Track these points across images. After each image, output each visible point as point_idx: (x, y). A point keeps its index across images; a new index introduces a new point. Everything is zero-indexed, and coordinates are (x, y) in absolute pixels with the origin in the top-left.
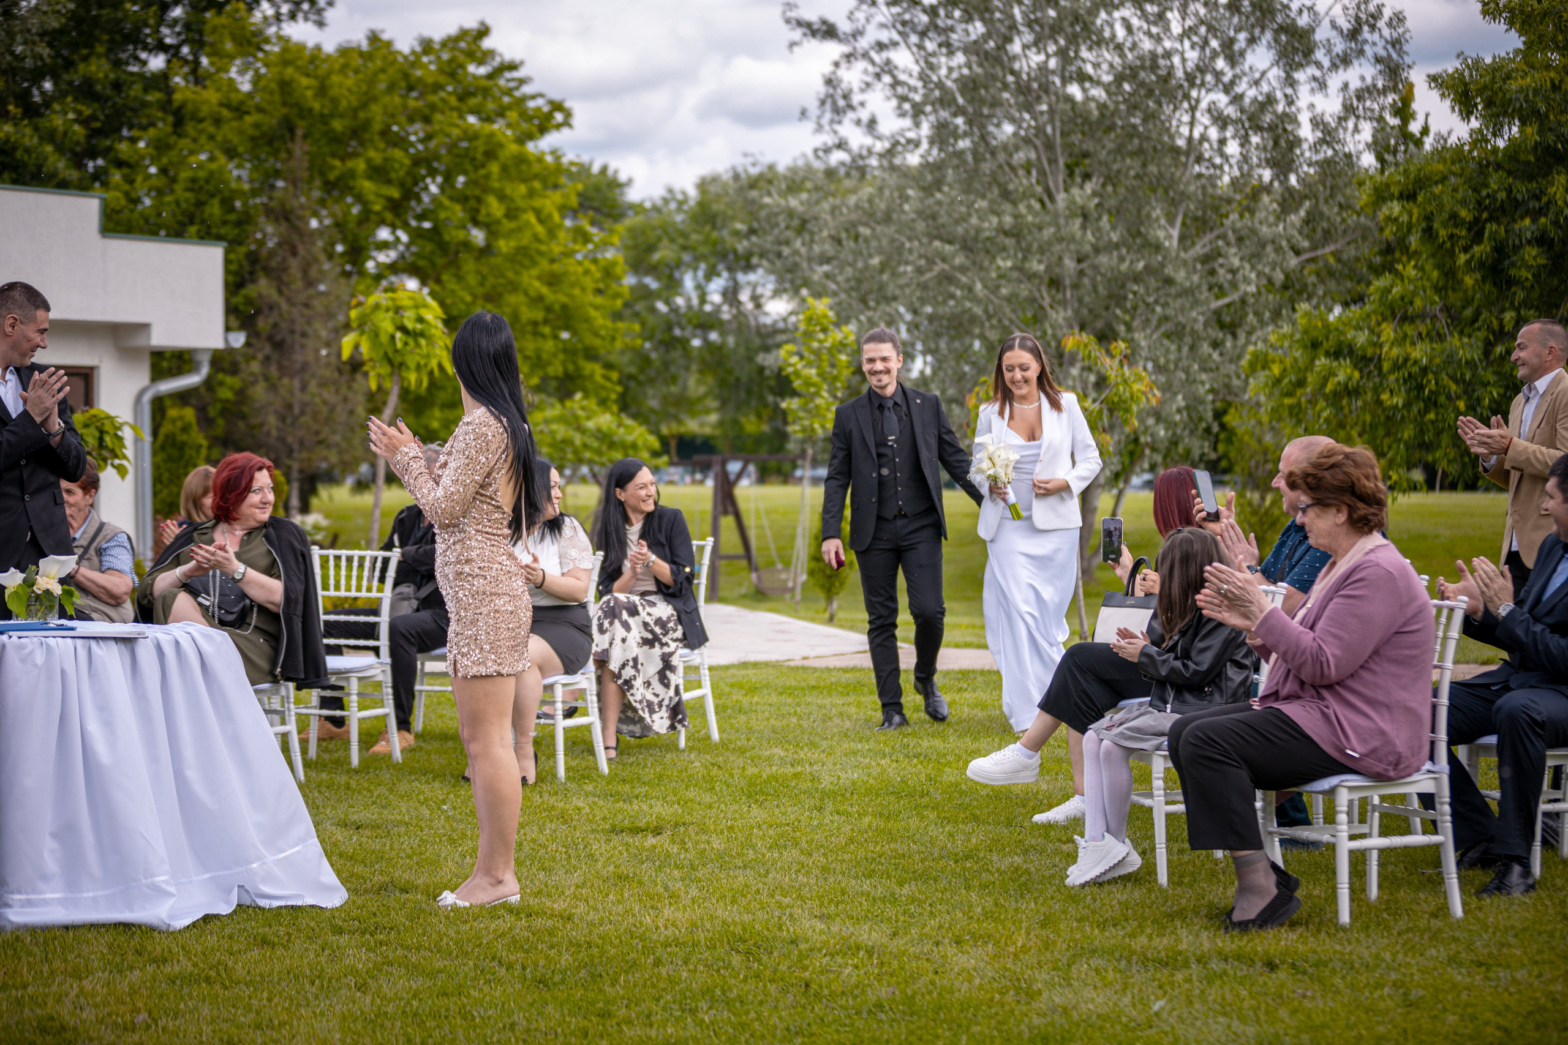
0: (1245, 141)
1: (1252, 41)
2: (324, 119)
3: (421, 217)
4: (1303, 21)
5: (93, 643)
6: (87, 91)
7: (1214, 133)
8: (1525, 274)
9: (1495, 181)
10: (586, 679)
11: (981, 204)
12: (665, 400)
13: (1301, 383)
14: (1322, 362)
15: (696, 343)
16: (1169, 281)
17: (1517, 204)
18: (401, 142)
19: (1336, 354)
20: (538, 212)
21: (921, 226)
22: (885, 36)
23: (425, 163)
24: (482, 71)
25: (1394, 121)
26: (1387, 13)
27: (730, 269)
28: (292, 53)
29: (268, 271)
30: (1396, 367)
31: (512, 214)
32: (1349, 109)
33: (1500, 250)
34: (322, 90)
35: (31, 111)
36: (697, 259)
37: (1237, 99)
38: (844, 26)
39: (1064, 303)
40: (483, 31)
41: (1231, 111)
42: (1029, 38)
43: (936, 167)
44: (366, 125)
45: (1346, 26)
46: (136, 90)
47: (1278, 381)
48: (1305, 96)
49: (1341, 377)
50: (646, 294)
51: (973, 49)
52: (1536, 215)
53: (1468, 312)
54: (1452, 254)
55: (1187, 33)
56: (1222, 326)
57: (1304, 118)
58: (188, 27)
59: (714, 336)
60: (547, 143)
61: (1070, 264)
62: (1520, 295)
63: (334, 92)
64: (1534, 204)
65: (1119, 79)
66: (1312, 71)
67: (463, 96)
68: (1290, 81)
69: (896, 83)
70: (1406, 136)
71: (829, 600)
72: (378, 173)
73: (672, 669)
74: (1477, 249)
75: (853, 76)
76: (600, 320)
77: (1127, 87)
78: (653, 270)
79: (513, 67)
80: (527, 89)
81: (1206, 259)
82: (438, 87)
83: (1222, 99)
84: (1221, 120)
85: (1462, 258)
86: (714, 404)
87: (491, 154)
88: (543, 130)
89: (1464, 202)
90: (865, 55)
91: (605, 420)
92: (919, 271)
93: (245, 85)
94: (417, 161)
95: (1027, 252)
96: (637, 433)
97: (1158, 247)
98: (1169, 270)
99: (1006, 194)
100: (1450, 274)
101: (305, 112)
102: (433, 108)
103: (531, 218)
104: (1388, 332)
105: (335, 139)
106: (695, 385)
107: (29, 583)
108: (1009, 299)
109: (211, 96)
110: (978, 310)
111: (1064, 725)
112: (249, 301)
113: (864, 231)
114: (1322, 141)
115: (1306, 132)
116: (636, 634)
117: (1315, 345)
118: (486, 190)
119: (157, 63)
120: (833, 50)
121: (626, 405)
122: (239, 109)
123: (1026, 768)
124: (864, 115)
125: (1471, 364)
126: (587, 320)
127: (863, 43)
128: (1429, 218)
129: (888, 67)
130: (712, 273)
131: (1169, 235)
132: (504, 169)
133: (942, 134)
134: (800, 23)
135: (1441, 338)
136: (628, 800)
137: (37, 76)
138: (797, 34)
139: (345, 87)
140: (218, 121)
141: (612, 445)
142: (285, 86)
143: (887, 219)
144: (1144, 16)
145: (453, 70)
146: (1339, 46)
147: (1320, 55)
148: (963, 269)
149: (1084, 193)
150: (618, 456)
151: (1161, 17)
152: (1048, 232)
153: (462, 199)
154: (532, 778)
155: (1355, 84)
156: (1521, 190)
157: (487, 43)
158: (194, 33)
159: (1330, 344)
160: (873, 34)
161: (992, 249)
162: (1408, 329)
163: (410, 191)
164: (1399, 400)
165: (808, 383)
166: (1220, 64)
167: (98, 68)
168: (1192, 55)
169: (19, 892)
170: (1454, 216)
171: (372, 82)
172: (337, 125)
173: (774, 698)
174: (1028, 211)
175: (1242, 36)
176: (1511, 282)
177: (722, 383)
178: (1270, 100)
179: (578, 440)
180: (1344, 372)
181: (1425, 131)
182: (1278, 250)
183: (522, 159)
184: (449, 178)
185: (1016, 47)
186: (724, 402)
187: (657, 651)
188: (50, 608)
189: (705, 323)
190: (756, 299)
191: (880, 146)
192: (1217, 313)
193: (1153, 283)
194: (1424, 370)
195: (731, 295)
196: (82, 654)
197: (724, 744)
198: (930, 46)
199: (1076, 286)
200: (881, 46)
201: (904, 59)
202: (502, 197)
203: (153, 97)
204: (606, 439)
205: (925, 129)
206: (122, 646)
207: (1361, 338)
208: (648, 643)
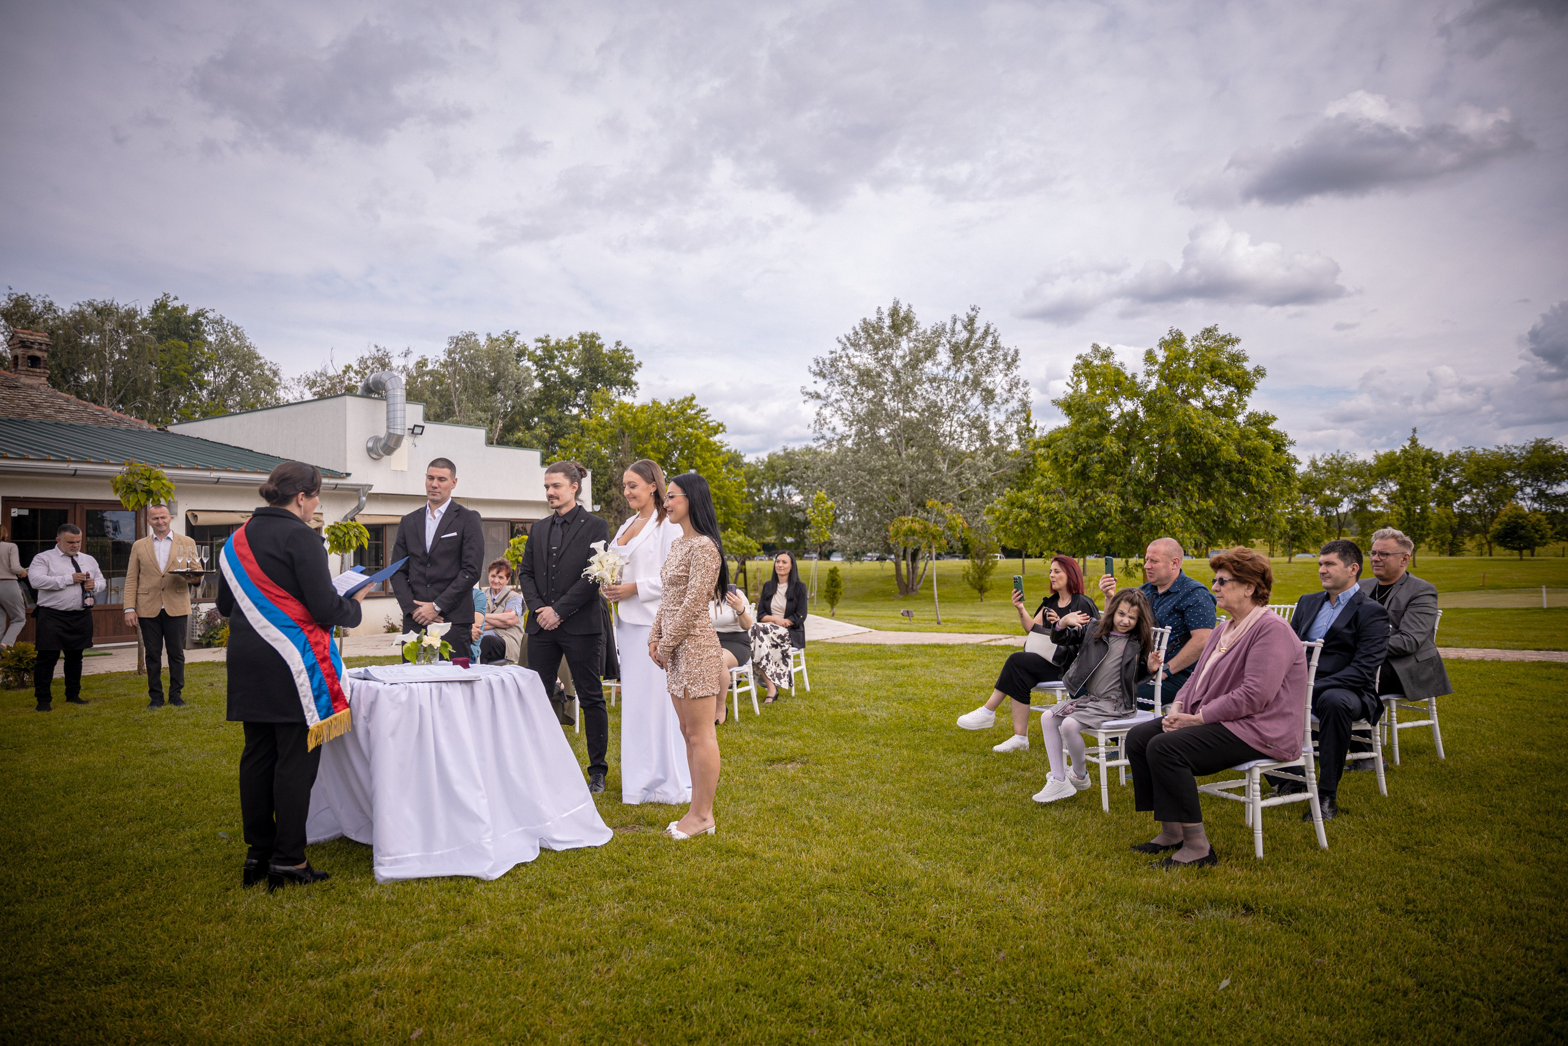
0: (970, 431)
1: (973, 394)
2: (636, 430)
3: (672, 465)
4: (991, 387)
5: (444, 685)
6: (549, 420)
7: (959, 430)
8: (1095, 474)
9: (1081, 439)
10: (748, 668)
11: (875, 457)
12: (758, 531)
13: (1007, 519)
14: (1016, 510)
15: (769, 511)
16: (944, 484)
17: (1090, 448)
18: (664, 438)
19: (1021, 507)
20: (714, 463)
21: (853, 465)
22: (838, 397)
23: (674, 446)
24: (693, 412)
25: (1024, 424)
26: (1022, 382)
27: (781, 486)
28: (622, 406)
29: (616, 485)
30: (1046, 511)
31: (705, 463)
32: (1008, 419)
33: (1085, 466)
34: (634, 419)
35: (529, 428)
36: (768, 481)
37: (967, 416)
38: (823, 394)
39: (905, 492)
40: (693, 398)
41: (966, 421)
42: (890, 396)
43: (858, 444)
44: (651, 432)
45: (1007, 388)
46: (568, 421)
47: (998, 518)
48: (991, 413)
49: (1024, 515)
50: (750, 494)
51: (870, 401)
52: (1099, 451)
53: (1072, 490)
54: (1065, 468)
55: (949, 392)
56: (962, 499)
57: (992, 423)
58: (586, 397)
59: (775, 509)
60: (716, 438)
61: (907, 478)
62: (1093, 483)
63: (639, 419)
64: (1098, 448)
65: (924, 410)
66: (994, 405)
67: (686, 421)
68: (986, 409)
69: (843, 414)
70: (1028, 429)
71: (832, 607)
72: (656, 450)
73: (788, 657)
74: (1075, 465)
75: (827, 412)
76: (737, 502)
77: (927, 414)
78: (753, 486)
79: (704, 410)
80: (709, 419)
81: (957, 475)
82: (677, 417)
83: (962, 417)
84: (962, 425)
85: (1070, 469)
86: (774, 531)
87: (697, 442)
88: (716, 433)
89: (1070, 448)
90: (832, 404)
91: (740, 538)
92: (853, 482)
93: (606, 418)
94: (670, 445)
95: (892, 474)
96: (753, 543)
97: (940, 471)
98: (944, 479)
99: (884, 453)
100: (1064, 476)
101: (628, 427)
102: (675, 425)
103: (711, 465)
104: (1042, 497)
105: (639, 437)
106: (768, 525)
107: (420, 640)
108: (886, 492)
109: (593, 422)
110: (875, 496)
111: (1008, 697)
112: (609, 496)
113: (833, 468)
114: (999, 431)
115: (992, 427)
116: (767, 642)
117: (1013, 504)
118: (695, 455)
119: (575, 411)
120: (820, 402)
121: (746, 532)
122: (604, 426)
123: (988, 720)
124: (831, 426)
125: (1075, 510)
126: (733, 502)
127: (831, 400)
128: (1056, 454)
129: (840, 408)
130: (773, 487)
131: (944, 467)
132: (702, 447)
133: (860, 433)
134: (807, 393)
135: (1062, 500)
136: (773, 735)
137: (532, 416)
138: (806, 398)
139: (643, 418)
140: (596, 431)
141: (743, 547)
142: (621, 417)
143: (841, 463)
144: (932, 387)
145: (682, 411)
146: (1005, 396)
147: (997, 399)
148: (869, 481)
149: (912, 451)
150: (745, 551)
151: (938, 387)
152: (899, 467)
153: (687, 458)
154: (722, 720)
155: (1010, 410)
156: (1092, 442)
157: (694, 402)
158: (588, 399)
159: (1018, 504)
160: (834, 397)
161: (880, 473)
162: (1049, 497)
163: (668, 456)
164: (1046, 524)
165: (818, 522)
166: (960, 404)
167: (553, 413)
168: (951, 401)
169: (389, 855)
170: (1066, 453)
171: (653, 416)
172: (640, 431)
173: (829, 663)
174: (893, 458)
175: (969, 393)
176: (1089, 478)
177: (778, 525)
178: (979, 416)
179: (730, 545)
180: (1025, 514)
181: (1036, 427)
182: (985, 470)
183: (708, 443)
184: (682, 451)
185: (886, 400)
186: (779, 532)
187: (779, 650)
188: (434, 655)
189: (771, 504)
190: (789, 495)
191: (837, 437)
192: (960, 495)
193: (939, 484)
194: (1056, 512)
195: (781, 494)
196: (435, 692)
197: (812, 693)
198: (855, 400)
199: (910, 486)
200: (837, 401)
201: (845, 405)
202: (701, 457)
203: (574, 423)
204: (741, 545)
205: (853, 432)
206: (464, 686)
207: (1031, 501)
208: (775, 646)
